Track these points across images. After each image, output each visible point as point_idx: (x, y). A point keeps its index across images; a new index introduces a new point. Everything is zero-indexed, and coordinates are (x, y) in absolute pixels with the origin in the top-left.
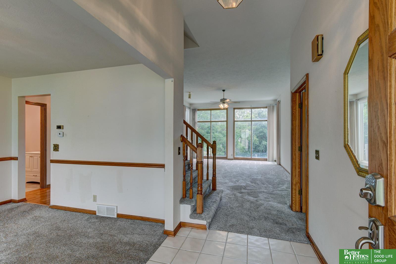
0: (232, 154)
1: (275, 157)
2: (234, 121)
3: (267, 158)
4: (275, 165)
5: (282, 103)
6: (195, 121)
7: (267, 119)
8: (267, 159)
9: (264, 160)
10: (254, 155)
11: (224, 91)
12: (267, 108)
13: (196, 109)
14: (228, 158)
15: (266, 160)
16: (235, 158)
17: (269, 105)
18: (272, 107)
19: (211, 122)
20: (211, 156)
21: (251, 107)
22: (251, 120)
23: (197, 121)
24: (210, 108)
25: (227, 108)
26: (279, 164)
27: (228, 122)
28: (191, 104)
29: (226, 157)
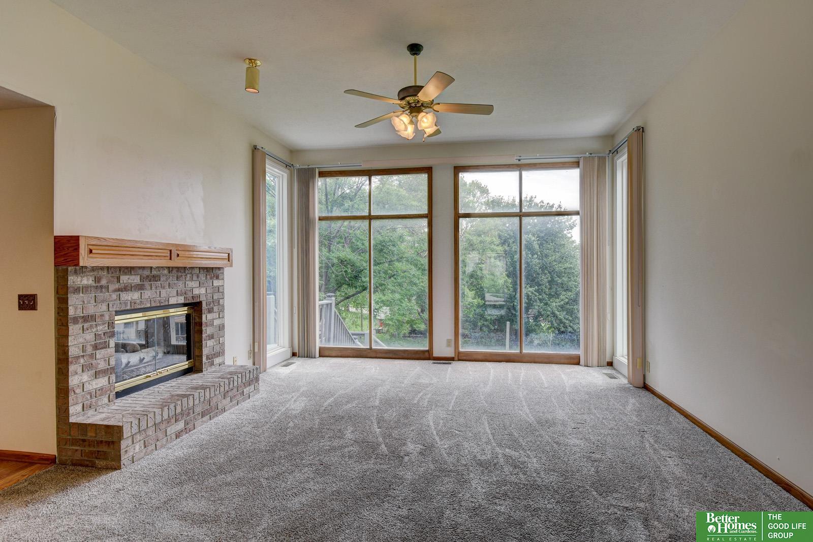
0: (449, 341)
2: (457, 216)
3: (580, 352)
4: (624, 389)
6: (311, 215)
8: (578, 357)
9: (566, 361)
10: (531, 342)
11: (415, 49)
12: (578, 166)
13: (313, 170)
14: (435, 354)
15: (575, 361)
16: (459, 353)
17: (587, 154)
18: (596, 159)
19: (370, 218)
20: (371, 346)
21: (520, 163)
22: (519, 211)
23: (317, 215)
24: (365, 166)
25: (431, 168)
26: (642, 385)
27: (433, 218)
28: (294, 152)
29: (427, 349)
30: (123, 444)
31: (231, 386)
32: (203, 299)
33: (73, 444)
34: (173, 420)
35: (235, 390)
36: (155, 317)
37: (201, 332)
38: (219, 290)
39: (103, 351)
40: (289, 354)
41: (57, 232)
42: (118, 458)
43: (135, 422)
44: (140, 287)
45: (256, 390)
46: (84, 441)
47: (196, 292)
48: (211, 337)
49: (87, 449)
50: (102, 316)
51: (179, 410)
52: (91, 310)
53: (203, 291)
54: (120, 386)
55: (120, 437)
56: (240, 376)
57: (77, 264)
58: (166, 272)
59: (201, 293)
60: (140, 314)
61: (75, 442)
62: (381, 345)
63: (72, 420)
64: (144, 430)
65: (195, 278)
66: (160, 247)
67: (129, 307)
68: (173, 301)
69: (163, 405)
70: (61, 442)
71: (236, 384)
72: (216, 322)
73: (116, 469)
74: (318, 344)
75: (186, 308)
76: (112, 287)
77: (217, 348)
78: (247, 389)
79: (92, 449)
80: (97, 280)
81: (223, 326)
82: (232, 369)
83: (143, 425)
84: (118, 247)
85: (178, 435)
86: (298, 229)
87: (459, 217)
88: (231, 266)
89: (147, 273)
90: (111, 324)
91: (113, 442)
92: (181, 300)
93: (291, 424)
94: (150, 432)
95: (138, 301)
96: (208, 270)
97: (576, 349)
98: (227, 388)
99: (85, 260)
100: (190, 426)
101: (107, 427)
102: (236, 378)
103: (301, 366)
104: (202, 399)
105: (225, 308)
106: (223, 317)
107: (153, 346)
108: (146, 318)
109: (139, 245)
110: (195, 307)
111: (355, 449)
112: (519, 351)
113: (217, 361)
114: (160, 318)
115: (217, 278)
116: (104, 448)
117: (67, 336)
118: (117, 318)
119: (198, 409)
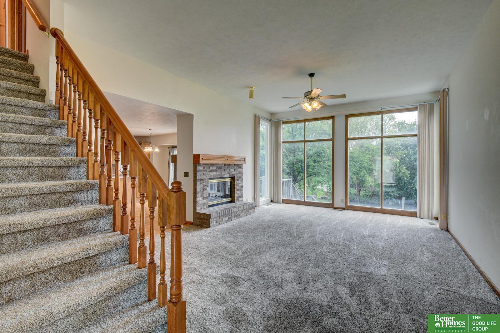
0: (342, 200)
1: (436, 210)
2: (347, 139)
3: (417, 210)
4: (436, 230)
5: (451, 93)
6: (279, 141)
7: (416, 133)
8: (416, 213)
9: (409, 215)
10: (388, 203)
11: (312, 75)
12: (417, 110)
13: (280, 121)
14: (335, 206)
15: (414, 215)
16: (347, 206)
17: (422, 103)
18: (428, 106)
19: (305, 141)
20: (304, 200)
21: (382, 110)
22: (381, 135)
23: (282, 141)
24: (302, 118)
25: (334, 116)
26: (446, 229)
27: (335, 141)
28: (272, 114)
29: (331, 203)
30: (211, 220)
31: (244, 208)
32: (235, 175)
33: (197, 219)
34: (225, 216)
35: (246, 210)
36: (220, 181)
37: (235, 188)
38: (241, 172)
39: (205, 191)
40: (270, 201)
41: (194, 153)
42: (209, 225)
43: (214, 214)
44: (216, 171)
45: (254, 212)
46: (200, 218)
47: (233, 173)
48: (238, 190)
49: (201, 221)
50: (205, 179)
51: (227, 213)
52: (202, 177)
53: (235, 172)
54: (210, 203)
55: (210, 218)
56: (247, 205)
57: (199, 163)
58: (224, 165)
59: (235, 173)
60: (216, 180)
61: (198, 218)
62: (315, 201)
63: (197, 211)
64: (216, 217)
65: (233, 168)
66: (221, 157)
67: (212, 177)
68: (225, 176)
69: (222, 210)
70: (194, 218)
71: (246, 208)
72: (240, 185)
73: (208, 228)
74: (282, 197)
75: (230, 179)
76: (208, 170)
77: (240, 195)
78: (250, 210)
79: (202, 221)
80: (204, 168)
81: (243, 186)
82: (245, 203)
83: (216, 215)
84: (209, 157)
85: (226, 222)
86: (274, 146)
87: (348, 140)
88: (246, 163)
89: (218, 166)
90: (207, 183)
91: (208, 219)
92: (228, 176)
93: (264, 224)
94: (218, 218)
95: (215, 175)
96: (238, 165)
97: (415, 209)
98: (243, 209)
99: (201, 162)
100: (230, 219)
101: (206, 214)
102: (246, 205)
103: (273, 206)
104: (234, 211)
105: (244, 179)
106: (243, 183)
107: (220, 192)
108: (218, 181)
109: (215, 156)
110: (233, 178)
111: (284, 233)
112: (380, 208)
113: (240, 199)
114: (222, 182)
115: (241, 168)
116: (205, 221)
117: (196, 185)
118: (209, 181)
119: (233, 214)
